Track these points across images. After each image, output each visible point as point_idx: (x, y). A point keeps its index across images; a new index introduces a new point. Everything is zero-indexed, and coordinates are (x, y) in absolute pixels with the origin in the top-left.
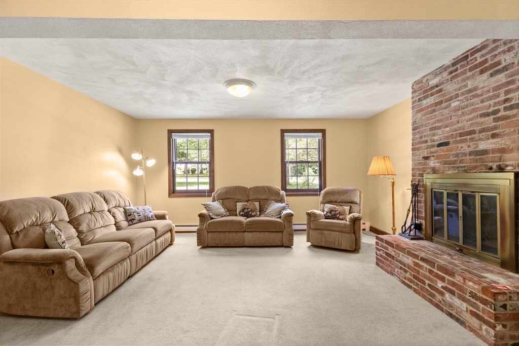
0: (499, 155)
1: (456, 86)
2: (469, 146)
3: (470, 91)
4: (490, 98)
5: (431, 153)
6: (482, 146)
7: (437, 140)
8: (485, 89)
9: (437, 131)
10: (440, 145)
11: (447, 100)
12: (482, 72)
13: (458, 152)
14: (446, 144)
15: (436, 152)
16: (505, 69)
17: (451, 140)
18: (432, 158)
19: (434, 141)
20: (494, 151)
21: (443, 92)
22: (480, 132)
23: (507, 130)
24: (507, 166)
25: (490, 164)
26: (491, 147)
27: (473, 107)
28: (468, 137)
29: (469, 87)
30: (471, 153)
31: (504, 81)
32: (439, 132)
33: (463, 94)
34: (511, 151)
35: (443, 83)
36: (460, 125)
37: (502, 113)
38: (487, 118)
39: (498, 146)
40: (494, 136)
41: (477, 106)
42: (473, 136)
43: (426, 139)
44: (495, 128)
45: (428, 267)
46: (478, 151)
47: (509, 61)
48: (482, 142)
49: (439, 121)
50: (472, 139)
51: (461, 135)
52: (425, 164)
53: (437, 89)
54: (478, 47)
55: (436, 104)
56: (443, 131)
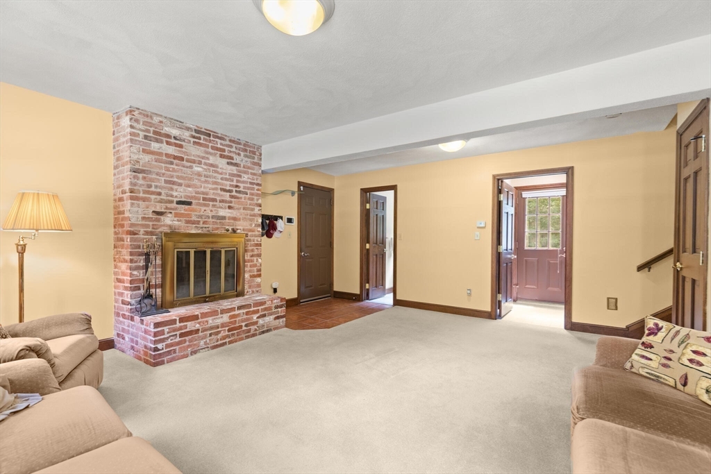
0: (232, 221)
1: (198, 153)
2: (211, 211)
3: (212, 165)
4: (226, 179)
5: (167, 208)
6: (222, 213)
7: (176, 197)
8: (224, 171)
9: (175, 187)
10: (179, 203)
11: (188, 161)
12: (221, 156)
13: (202, 213)
14: (189, 203)
15: (176, 209)
16: (236, 165)
17: (194, 201)
18: (169, 215)
19: (172, 196)
20: (230, 218)
21: (184, 150)
22: (220, 202)
23: (237, 206)
24: (237, 229)
25: (227, 227)
26: (228, 215)
27: (214, 180)
28: (211, 203)
29: (211, 162)
30: (213, 217)
31: (235, 172)
32: (181, 189)
33: (205, 164)
34: (239, 220)
35: (184, 141)
36: (202, 189)
37: (234, 193)
38: (225, 193)
39: (232, 216)
40: (230, 207)
41: (217, 180)
42: (215, 203)
43: (159, 190)
44: (231, 202)
45: (245, 311)
46: (219, 216)
47: (238, 162)
48: (222, 210)
49: (178, 177)
50: (214, 206)
51: (204, 199)
52: (159, 220)
53: (177, 142)
54: (219, 135)
55: (175, 158)
56: (185, 190)
